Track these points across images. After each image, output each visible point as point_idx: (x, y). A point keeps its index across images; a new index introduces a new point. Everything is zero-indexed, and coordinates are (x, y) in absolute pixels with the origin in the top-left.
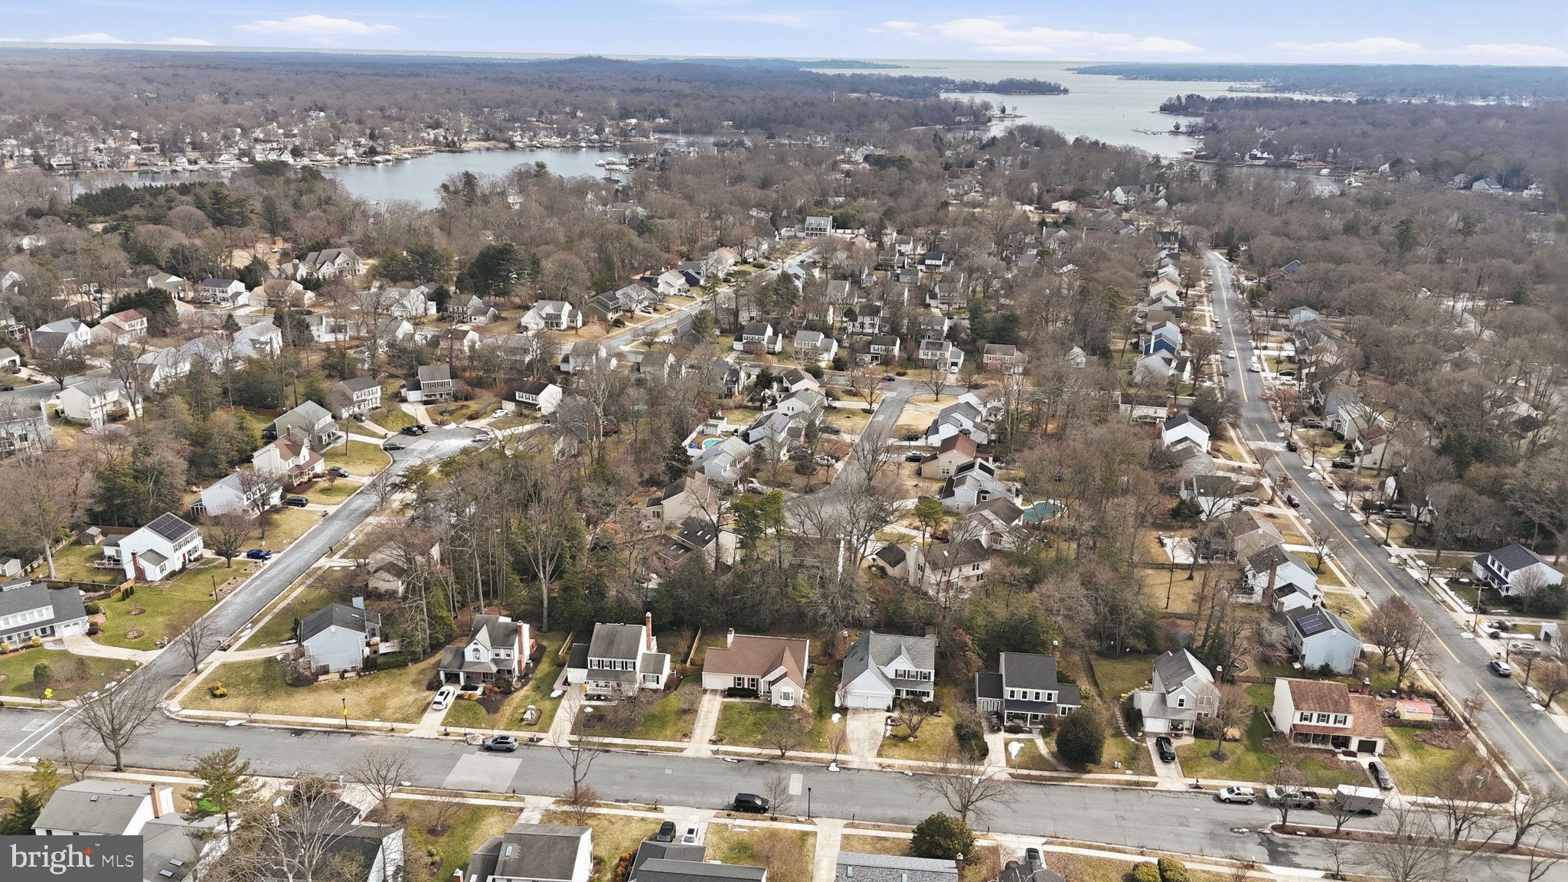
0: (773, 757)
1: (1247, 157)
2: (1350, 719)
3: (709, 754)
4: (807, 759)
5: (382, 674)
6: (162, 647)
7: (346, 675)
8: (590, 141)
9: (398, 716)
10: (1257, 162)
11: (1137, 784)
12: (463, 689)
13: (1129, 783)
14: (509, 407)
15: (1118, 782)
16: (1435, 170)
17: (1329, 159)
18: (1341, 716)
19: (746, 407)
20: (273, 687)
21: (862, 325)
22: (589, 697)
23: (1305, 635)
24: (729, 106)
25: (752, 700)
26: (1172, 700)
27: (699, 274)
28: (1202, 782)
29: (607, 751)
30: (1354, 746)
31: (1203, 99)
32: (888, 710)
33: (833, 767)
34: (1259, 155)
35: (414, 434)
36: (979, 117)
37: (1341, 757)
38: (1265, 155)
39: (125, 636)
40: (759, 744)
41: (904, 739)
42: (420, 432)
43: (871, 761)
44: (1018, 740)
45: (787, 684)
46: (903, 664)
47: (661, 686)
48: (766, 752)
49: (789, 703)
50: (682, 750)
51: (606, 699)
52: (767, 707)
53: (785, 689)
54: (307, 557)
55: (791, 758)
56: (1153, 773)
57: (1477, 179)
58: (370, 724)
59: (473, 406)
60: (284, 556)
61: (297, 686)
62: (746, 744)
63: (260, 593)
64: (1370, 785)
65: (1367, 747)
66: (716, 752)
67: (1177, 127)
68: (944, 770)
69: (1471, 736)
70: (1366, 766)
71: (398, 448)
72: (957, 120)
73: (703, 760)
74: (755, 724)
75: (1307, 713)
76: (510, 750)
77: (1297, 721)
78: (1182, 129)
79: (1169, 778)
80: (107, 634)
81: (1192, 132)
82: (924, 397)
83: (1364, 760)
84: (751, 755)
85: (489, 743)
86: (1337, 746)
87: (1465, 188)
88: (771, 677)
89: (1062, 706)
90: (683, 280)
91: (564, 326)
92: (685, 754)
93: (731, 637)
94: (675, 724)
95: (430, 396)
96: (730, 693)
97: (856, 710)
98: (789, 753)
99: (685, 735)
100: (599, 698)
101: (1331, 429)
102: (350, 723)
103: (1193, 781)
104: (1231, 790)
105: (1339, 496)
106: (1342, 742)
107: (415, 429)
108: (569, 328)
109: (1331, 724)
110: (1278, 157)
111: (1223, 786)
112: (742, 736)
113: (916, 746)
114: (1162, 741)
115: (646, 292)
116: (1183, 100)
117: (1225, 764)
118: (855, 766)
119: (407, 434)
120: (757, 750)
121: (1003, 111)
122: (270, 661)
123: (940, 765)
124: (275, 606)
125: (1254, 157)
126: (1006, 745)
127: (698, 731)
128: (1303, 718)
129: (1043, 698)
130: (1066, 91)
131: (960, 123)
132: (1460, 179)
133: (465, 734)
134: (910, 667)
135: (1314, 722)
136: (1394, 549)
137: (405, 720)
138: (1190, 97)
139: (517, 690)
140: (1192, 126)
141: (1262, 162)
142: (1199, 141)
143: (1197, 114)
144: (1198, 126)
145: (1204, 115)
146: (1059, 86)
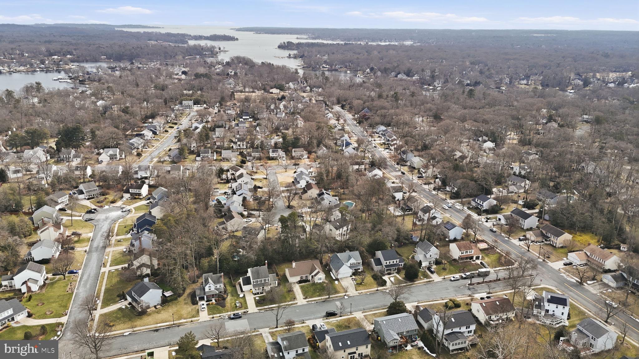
0: (326, 299)
1: (321, 67)
2: (473, 250)
3: (306, 303)
4: (337, 297)
5: (170, 304)
6: (66, 315)
7: (157, 307)
8: (40, 68)
9: (189, 316)
10: (325, 69)
11: (429, 281)
12: (207, 302)
13: (427, 282)
14: (127, 196)
15: (424, 282)
16: (385, 71)
17: (348, 67)
18: (471, 251)
19: (221, 183)
20: (132, 318)
21: (239, 145)
22: (255, 294)
23: (449, 230)
24: (102, 49)
25: (308, 283)
26: (428, 256)
27: (156, 129)
28: (446, 277)
29: (273, 310)
30: (474, 259)
31: (293, 43)
32: (351, 276)
33: (346, 297)
34: (325, 66)
35: (94, 213)
36: (213, 52)
37: (472, 262)
38: (327, 66)
39: (45, 314)
40: (319, 296)
41: (361, 284)
42: (95, 211)
43: (355, 293)
44: (392, 277)
45: (320, 275)
46: (352, 261)
47: (277, 285)
48: (322, 298)
49: (321, 281)
50: (297, 303)
51: (261, 294)
52: (314, 284)
53: (320, 277)
54: (94, 269)
55: (332, 298)
56: (431, 278)
57: (399, 74)
58: (181, 321)
59: (110, 198)
60: (84, 270)
61: (141, 315)
62: (315, 297)
63: (88, 286)
64: (482, 268)
65: (478, 258)
66: (307, 302)
67: (290, 55)
68: (377, 290)
69: (497, 250)
70: (479, 263)
71: (92, 220)
72: (204, 53)
73: (306, 305)
74: (314, 290)
75: (463, 252)
76: (240, 317)
77: (460, 255)
78: (291, 56)
79: (435, 278)
80: (37, 315)
81: (295, 57)
82: (280, 171)
83: (478, 262)
84: (319, 300)
85: (232, 316)
86: (470, 259)
87: (395, 77)
88: (313, 274)
89: (400, 264)
90: (151, 133)
91: (118, 159)
92: (298, 304)
93: (294, 264)
94: (289, 296)
95: (89, 196)
96: (300, 282)
97: (341, 279)
98: (331, 296)
99: (295, 299)
100: (258, 293)
101: (410, 166)
102: (175, 322)
103: (443, 277)
104: (454, 277)
105: (426, 187)
106: (471, 258)
107: (93, 211)
108: (120, 159)
109: (469, 253)
110: (331, 67)
111: (451, 277)
112: (312, 295)
113: (365, 285)
114: (429, 268)
115: (142, 140)
116: (286, 44)
117: (447, 271)
118: (351, 295)
119: (89, 213)
120: (320, 298)
121: (220, 49)
122: (120, 309)
123: (376, 289)
124: (100, 290)
125: (324, 67)
126: (389, 279)
127: (297, 297)
128: (462, 253)
129: (395, 263)
130: (237, 39)
131: (206, 54)
132: (393, 74)
133: (220, 316)
134: (355, 261)
135: (465, 254)
136: (449, 201)
137: (193, 317)
138: (288, 42)
139: (226, 298)
140: (294, 54)
141: (327, 69)
142: (301, 61)
143: (294, 50)
144: (296, 54)
145: (296, 50)
146: (234, 37)
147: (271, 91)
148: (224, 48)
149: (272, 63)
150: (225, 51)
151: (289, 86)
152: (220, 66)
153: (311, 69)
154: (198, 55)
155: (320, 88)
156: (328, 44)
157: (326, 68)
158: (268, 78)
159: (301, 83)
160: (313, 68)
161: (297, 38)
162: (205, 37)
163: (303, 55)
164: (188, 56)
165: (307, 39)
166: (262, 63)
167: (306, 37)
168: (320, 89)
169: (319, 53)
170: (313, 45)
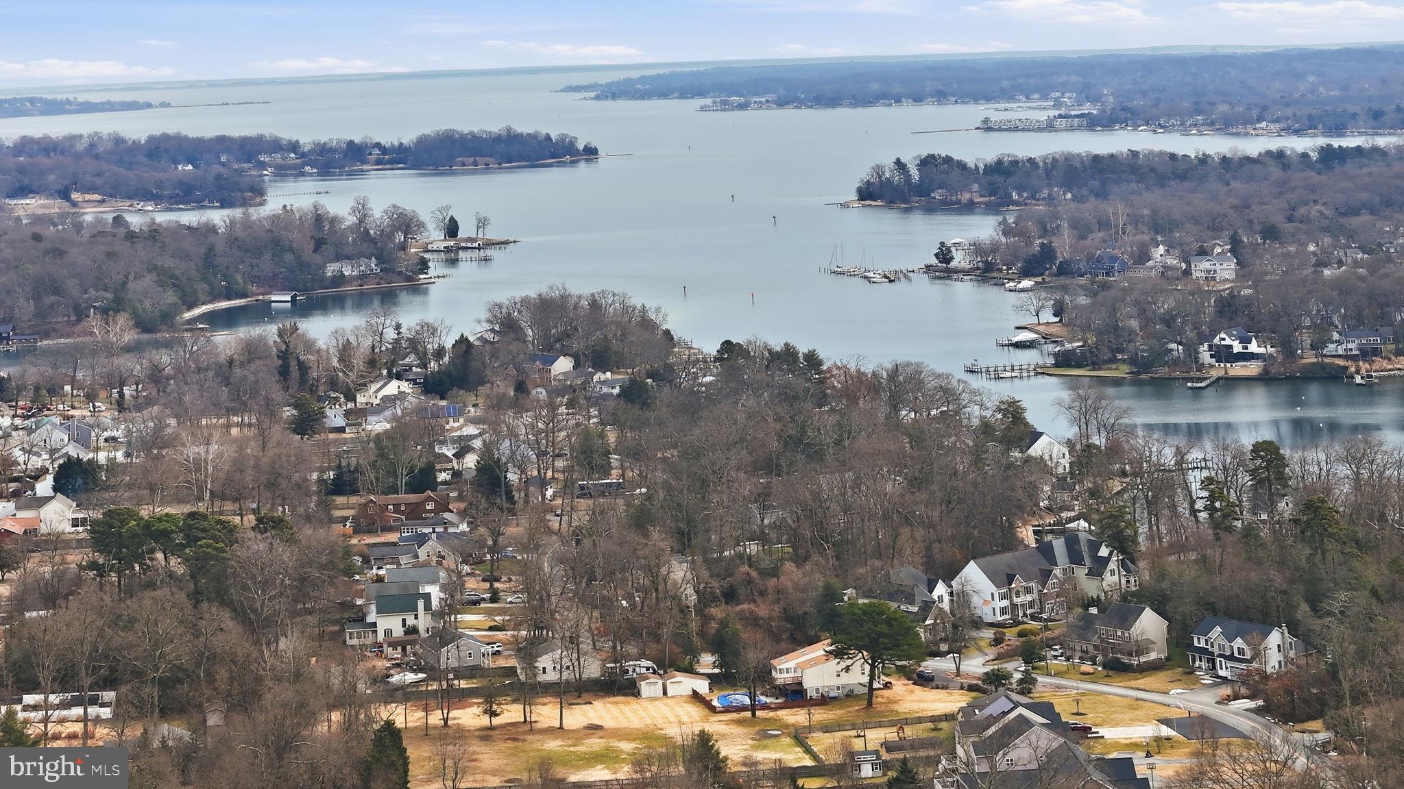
1: (1205, 356)
10: (1238, 369)
31: (962, 166)
34: (1237, 348)
38: (1254, 347)
67: (944, 255)
72: (331, 269)
78: (959, 260)
110: (1288, 348)
116: (915, 173)
121: (452, 229)
125: (1225, 355)
130: (591, 153)
131: (340, 279)
138: (927, 162)
140: (978, 249)
141: (1253, 368)
142: (1029, 300)
143: (969, 208)
144: (995, 248)
145: (991, 209)
146: (572, 144)
147: (787, 668)
148: (482, 223)
149: (803, 348)
150: (490, 244)
151: (961, 599)
152: (393, 388)
153: (1122, 371)
154: (283, 289)
155: (1268, 624)
156: (1204, 160)
157: (1246, 357)
158: (764, 508)
159: (1075, 558)
160: (1140, 366)
161: (987, 127)
162: (384, 150)
163: (1047, 253)
164: (214, 298)
165: (1050, 127)
166: (727, 345)
167: (1043, 116)
168: (1274, 638)
169: (1161, 227)
170: (1101, 166)
